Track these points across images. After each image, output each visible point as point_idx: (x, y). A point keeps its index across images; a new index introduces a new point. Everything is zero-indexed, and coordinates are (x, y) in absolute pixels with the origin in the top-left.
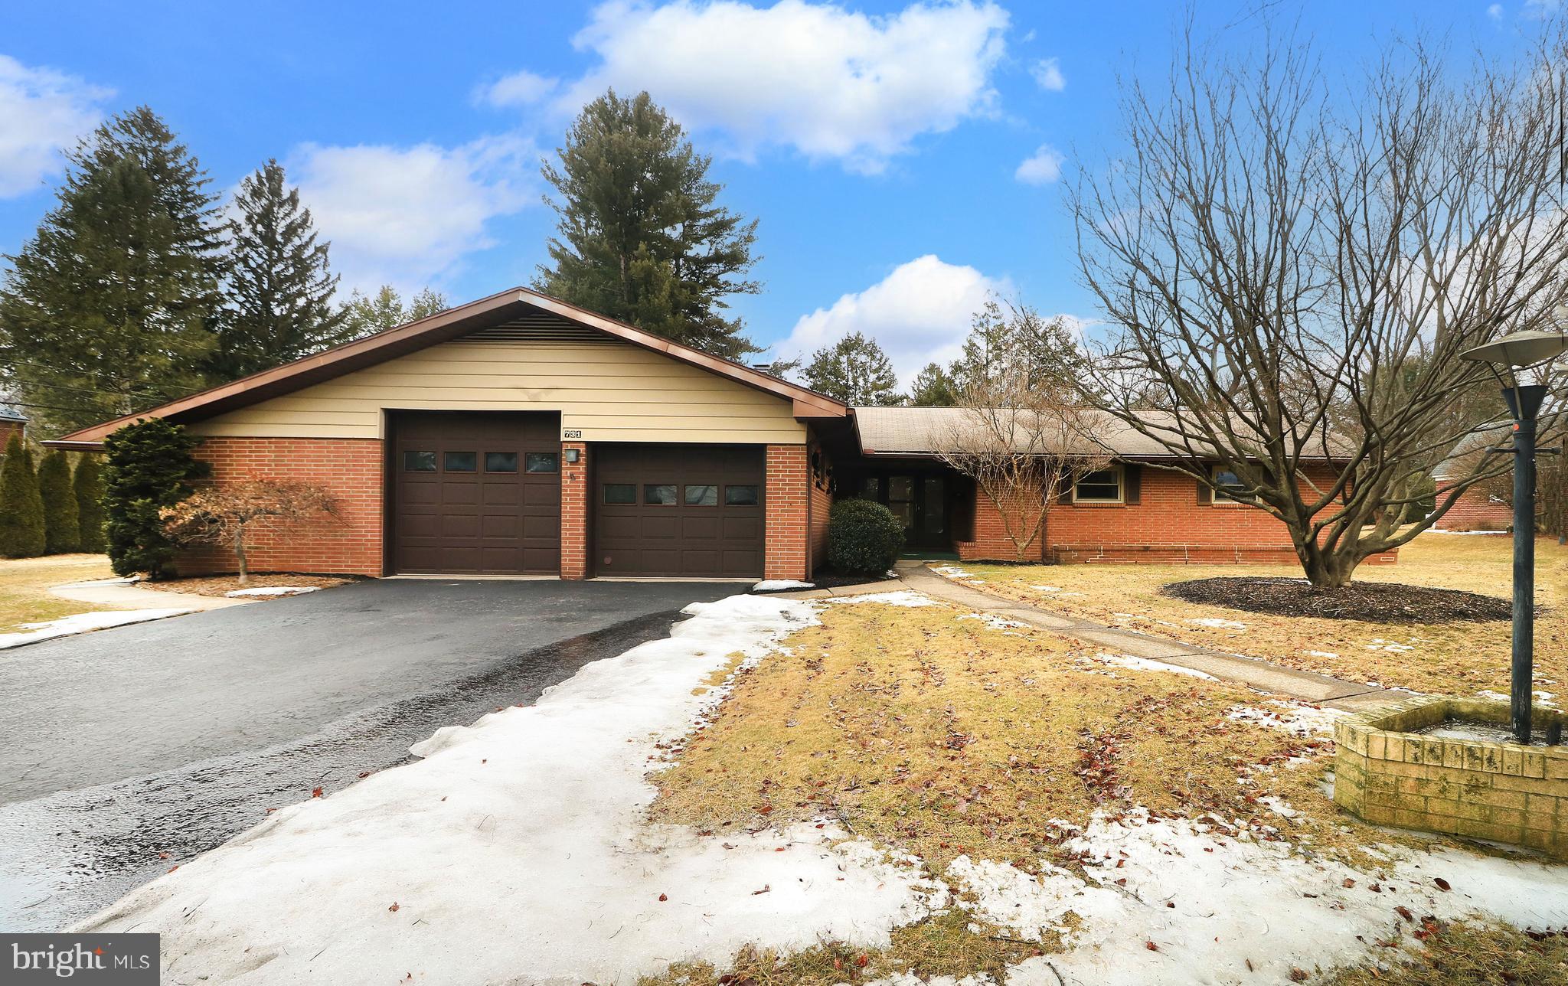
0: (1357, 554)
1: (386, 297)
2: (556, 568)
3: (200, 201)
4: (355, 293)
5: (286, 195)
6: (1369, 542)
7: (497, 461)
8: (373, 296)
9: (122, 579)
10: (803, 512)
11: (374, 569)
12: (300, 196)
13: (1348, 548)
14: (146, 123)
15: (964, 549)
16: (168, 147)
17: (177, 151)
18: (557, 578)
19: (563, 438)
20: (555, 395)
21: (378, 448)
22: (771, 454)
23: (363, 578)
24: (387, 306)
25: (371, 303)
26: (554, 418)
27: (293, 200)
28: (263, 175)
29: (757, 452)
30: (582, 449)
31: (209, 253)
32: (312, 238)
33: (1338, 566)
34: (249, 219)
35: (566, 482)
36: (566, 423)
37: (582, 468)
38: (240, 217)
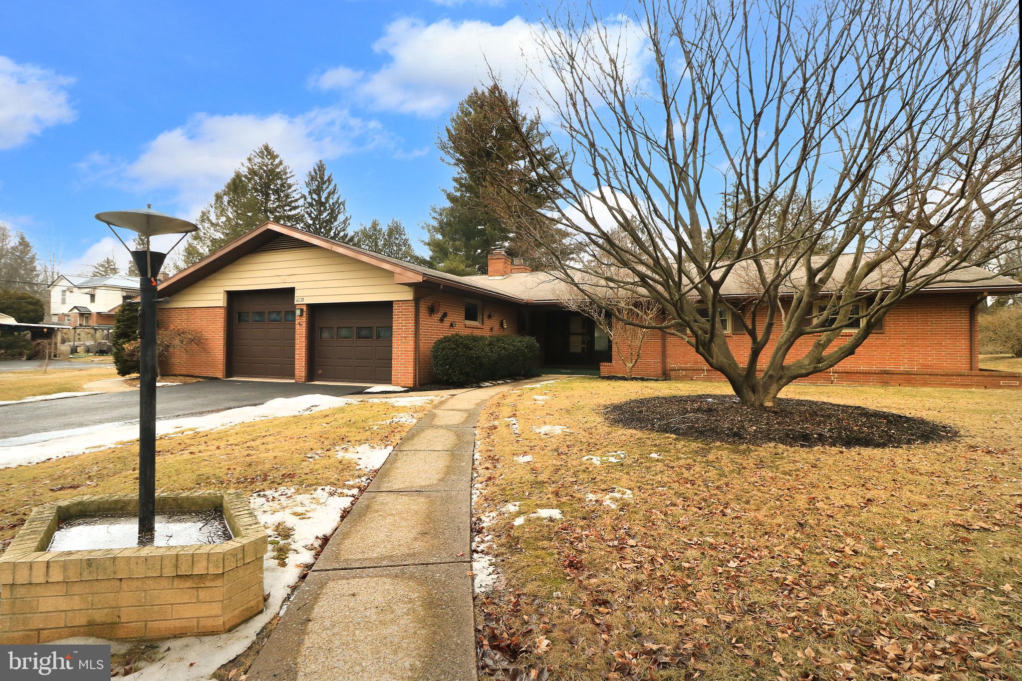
0: (781, 378)
1: (375, 225)
2: (292, 375)
3: (290, 186)
4: (361, 225)
5: (326, 178)
6: (793, 367)
7: (274, 316)
8: (368, 225)
9: (123, 378)
10: (411, 343)
11: (220, 374)
12: (333, 177)
13: (770, 372)
14: (267, 152)
15: (604, 368)
16: (277, 161)
17: (281, 163)
18: (293, 381)
19: (296, 303)
20: (293, 279)
21: (222, 311)
22: (395, 307)
23: (216, 378)
24: (376, 230)
25: (368, 229)
26: (291, 291)
27: (329, 180)
28: (317, 169)
29: (387, 306)
30: (305, 308)
31: (293, 212)
32: (338, 198)
33: (761, 388)
34: (310, 193)
35: (297, 327)
36: (297, 294)
37: (304, 319)
38: (306, 192)
